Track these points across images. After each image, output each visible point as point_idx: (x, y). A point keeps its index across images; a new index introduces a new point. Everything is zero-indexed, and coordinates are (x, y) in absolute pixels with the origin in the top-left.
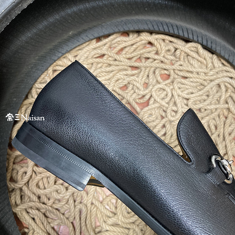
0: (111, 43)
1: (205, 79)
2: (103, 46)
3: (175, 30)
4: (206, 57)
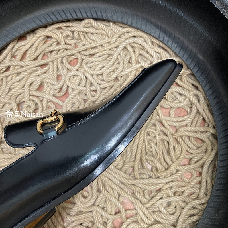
2: (6, 59)
4: (103, 28)
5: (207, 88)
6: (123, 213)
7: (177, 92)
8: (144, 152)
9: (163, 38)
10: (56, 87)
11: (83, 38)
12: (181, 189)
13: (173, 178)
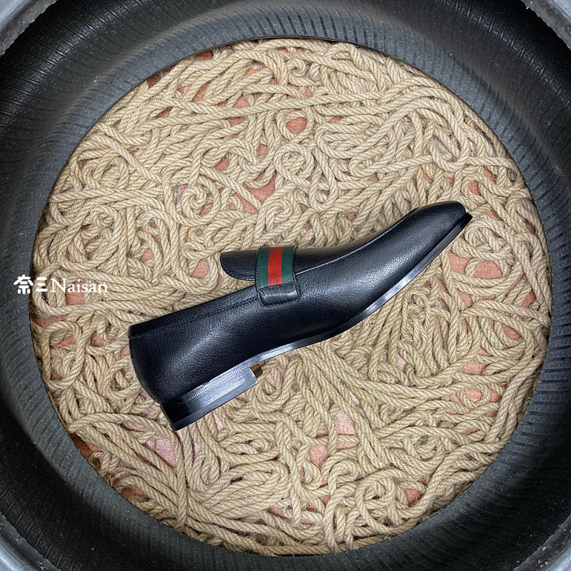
0: (179, 79)
1: (378, 111)
2: (165, 90)
3: (296, 26)
4: (372, 67)
5: (554, 234)
6: (332, 438)
7: (491, 230)
8: (397, 333)
9: (488, 115)
10: (254, 168)
11: (326, 81)
12: (454, 419)
13: (443, 392)
